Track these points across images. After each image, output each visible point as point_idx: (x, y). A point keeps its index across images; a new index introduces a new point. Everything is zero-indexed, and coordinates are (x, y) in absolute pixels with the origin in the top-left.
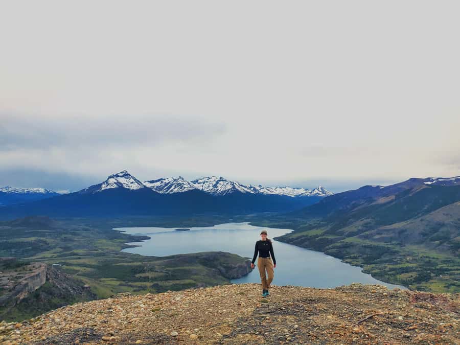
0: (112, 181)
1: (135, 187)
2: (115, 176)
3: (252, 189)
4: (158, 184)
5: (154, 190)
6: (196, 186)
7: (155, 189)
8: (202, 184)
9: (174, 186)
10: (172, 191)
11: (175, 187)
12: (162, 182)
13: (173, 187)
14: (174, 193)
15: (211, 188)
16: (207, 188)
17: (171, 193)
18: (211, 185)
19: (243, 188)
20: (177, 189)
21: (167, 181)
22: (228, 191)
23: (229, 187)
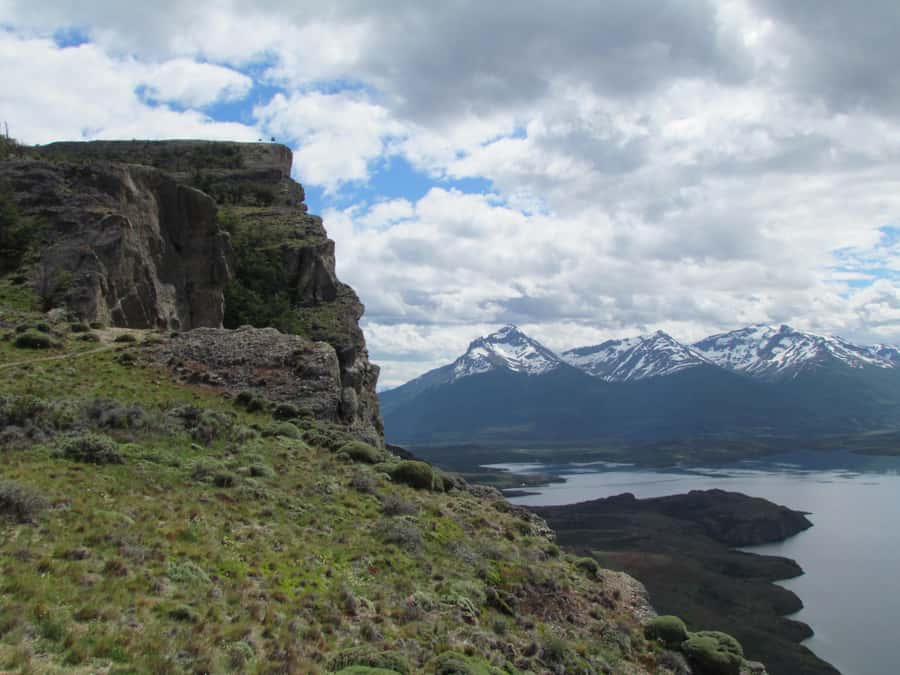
0: (478, 352)
1: (538, 365)
2: (485, 340)
3: (889, 356)
4: (602, 356)
5: (591, 374)
6: (711, 355)
7: (593, 371)
8: (727, 351)
9: (643, 359)
10: (640, 371)
11: (647, 363)
12: (612, 351)
13: (640, 365)
14: (646, 379)
15: (754, 359)
16: (744, 360)
17: (637, 378)
18: (754, 352)
19: (855, 354)
20: (650, 367)
21: (623, 347)
22: (807, 365)
23: (809, 353)
